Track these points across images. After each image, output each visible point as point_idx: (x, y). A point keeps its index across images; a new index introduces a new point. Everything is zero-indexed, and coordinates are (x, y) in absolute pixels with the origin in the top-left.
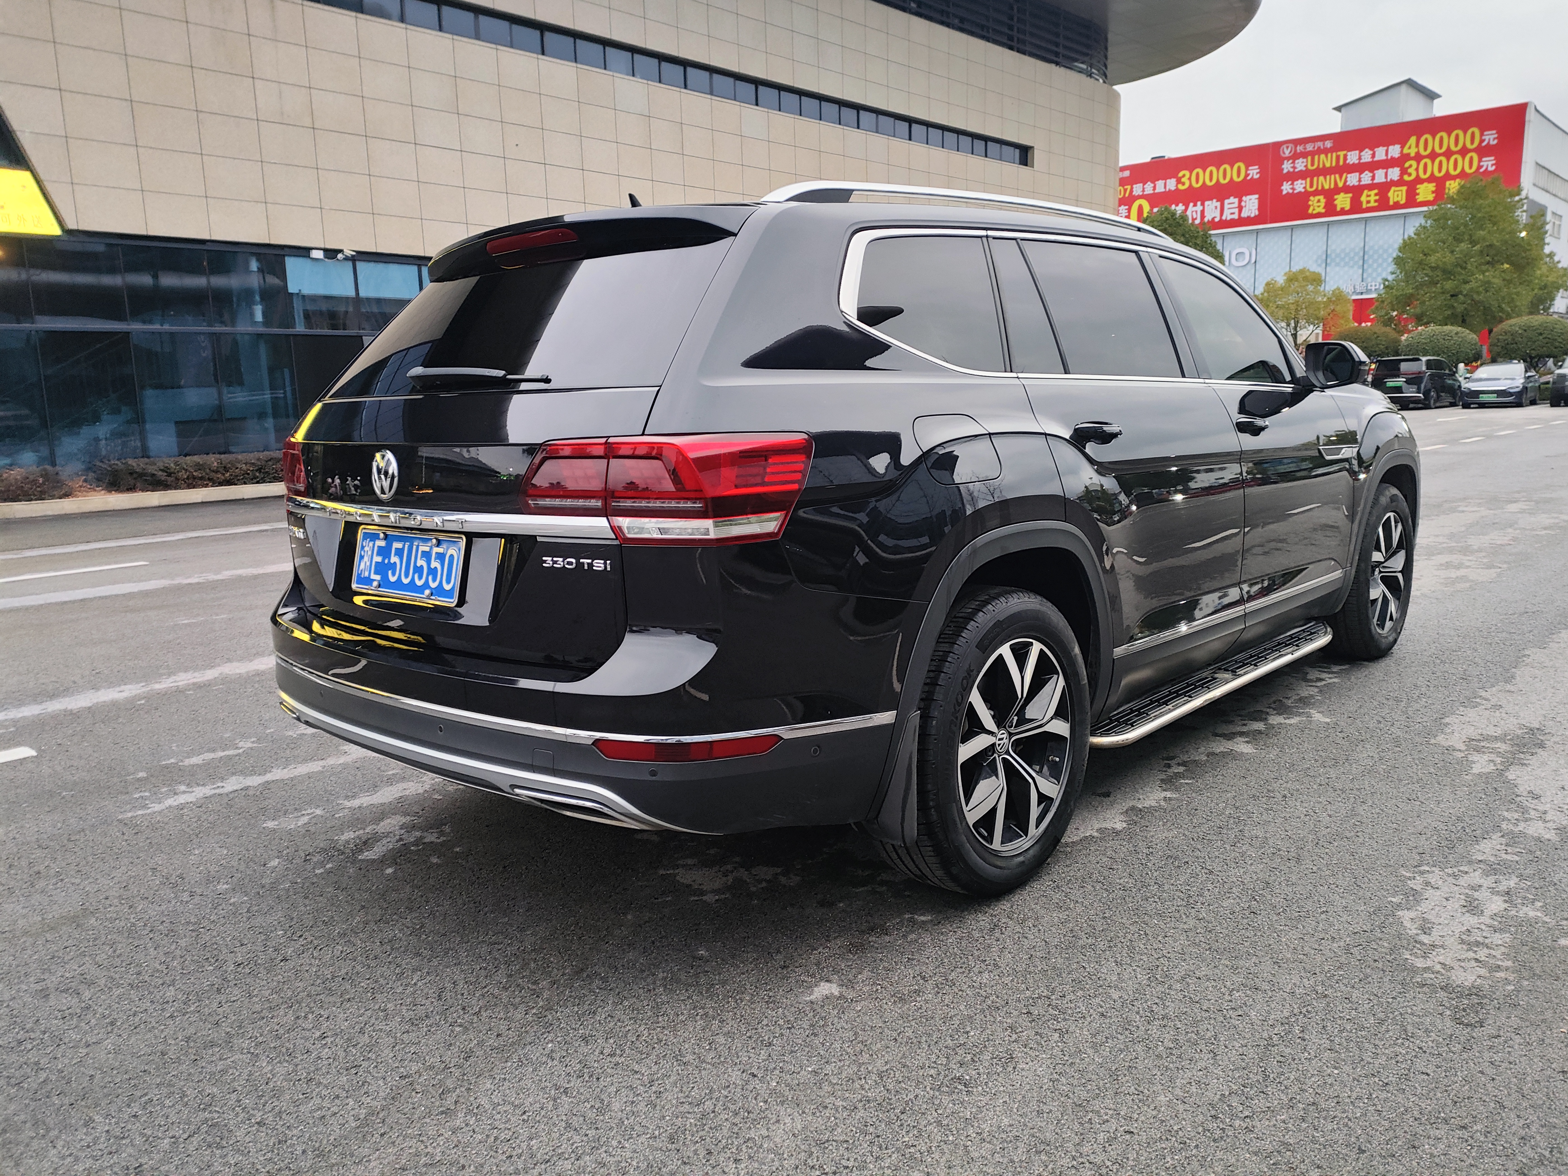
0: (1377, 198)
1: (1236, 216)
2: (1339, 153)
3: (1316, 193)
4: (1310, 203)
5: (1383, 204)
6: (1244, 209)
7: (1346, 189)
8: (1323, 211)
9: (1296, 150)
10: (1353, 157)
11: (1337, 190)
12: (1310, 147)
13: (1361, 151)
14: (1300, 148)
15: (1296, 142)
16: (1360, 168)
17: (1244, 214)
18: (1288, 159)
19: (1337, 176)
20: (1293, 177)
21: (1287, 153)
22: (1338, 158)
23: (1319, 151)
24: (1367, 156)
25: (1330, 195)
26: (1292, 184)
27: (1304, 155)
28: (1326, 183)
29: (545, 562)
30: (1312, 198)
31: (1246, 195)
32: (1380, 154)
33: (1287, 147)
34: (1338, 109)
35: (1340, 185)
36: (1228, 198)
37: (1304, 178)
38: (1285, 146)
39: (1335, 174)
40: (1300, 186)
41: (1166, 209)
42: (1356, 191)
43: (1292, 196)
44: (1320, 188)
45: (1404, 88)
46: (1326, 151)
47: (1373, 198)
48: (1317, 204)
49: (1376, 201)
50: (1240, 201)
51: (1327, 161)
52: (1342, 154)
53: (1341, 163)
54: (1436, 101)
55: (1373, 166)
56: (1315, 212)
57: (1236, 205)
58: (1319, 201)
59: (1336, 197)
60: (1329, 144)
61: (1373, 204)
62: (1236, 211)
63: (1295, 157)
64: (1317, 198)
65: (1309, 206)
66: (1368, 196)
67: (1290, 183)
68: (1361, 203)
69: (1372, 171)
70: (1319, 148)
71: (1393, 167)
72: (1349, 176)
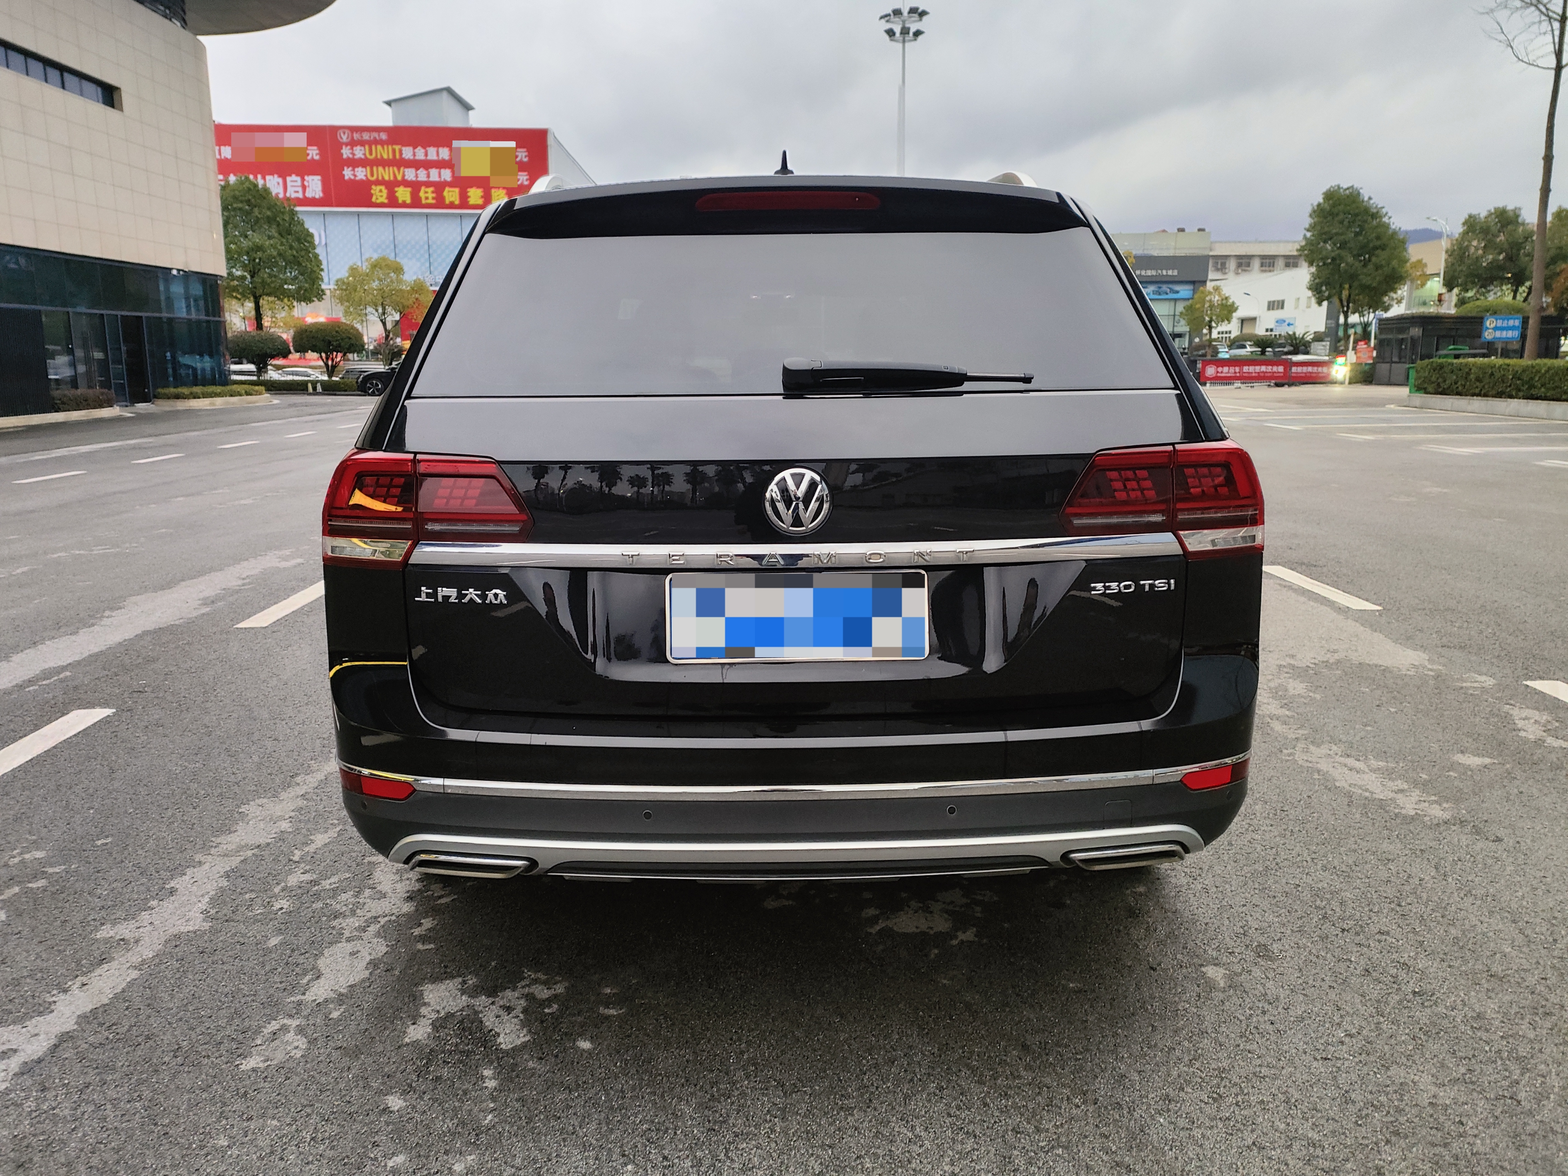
0: (434, 195)
1: (300, 195)
2: (394, 146)
3: (378, 182)
4: (372, 192)
5: (440, 203)
6: (307, 189)
7: (405, 183)
8: (386, 201)
9: (353, 137)
10: (408, 153)
11: (397, 183)
12: (366, 136)
13: (415, 148)
14: (356, 136)
15: (353, 129)
16: (416, 164)
17: (309, 194)
18: (347, 144)
19: (395, 169)
20: (354, 163)
21: (345, 138)
22: (394, 151)
23: (376, 142)
24: (420, 154)
25: (391, 186)
26: (353, 170)
27: (362, 143)
28: (386, 174)
29: (1094, 589)
30: (373, 187)
31: (309, 175)
32: (433, 154)
33: (344, 133)
34: (389, 103)
35: (399, 178)
36: (290, 175)
37: (364, 166)
38: (341, 131)
39: (393, 166)
40: (361, 174)
41: (247, 178)
42: (415, 186)
43: (353, 183)
44: (380, 178)
45: (445, 94)
46: (382, 143)
47: (431, 195)
48: (380, 194)
49: (433, 198)
50: (303, 180)
51: (385, 152)
52: (397, 147)
53: (398, 156)
54: (471, 112)
55: (427, 165)
56: (378, 201)
57: (299, 183)
58: (381, 191)
59: (396, 189)
60: (384, 136)
61: (430, 201)
62: (300, 189)
63: (353, 144)
64: (379, 188)
65: (372, 195)
66: (426, 192)
67: (350, 169)
68: (420, 199)
69: (427, 169)
70: (375, 138)
71: (445, 168)
72: (406, 170)
